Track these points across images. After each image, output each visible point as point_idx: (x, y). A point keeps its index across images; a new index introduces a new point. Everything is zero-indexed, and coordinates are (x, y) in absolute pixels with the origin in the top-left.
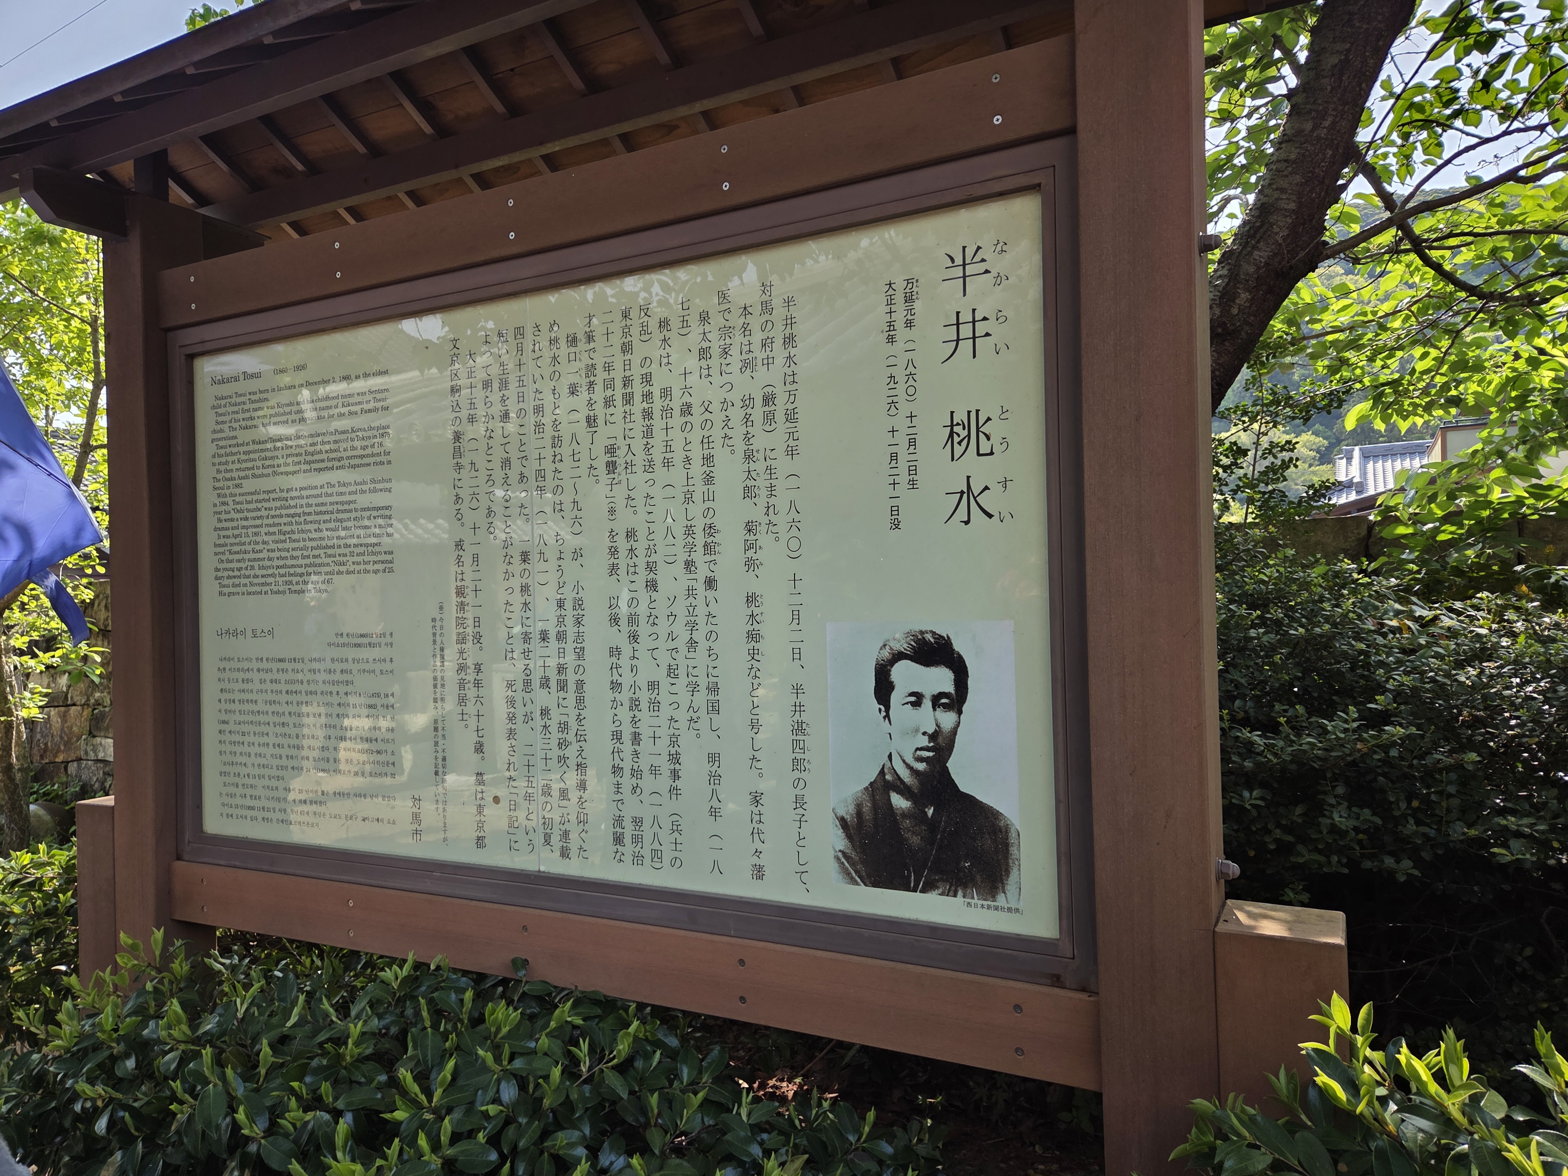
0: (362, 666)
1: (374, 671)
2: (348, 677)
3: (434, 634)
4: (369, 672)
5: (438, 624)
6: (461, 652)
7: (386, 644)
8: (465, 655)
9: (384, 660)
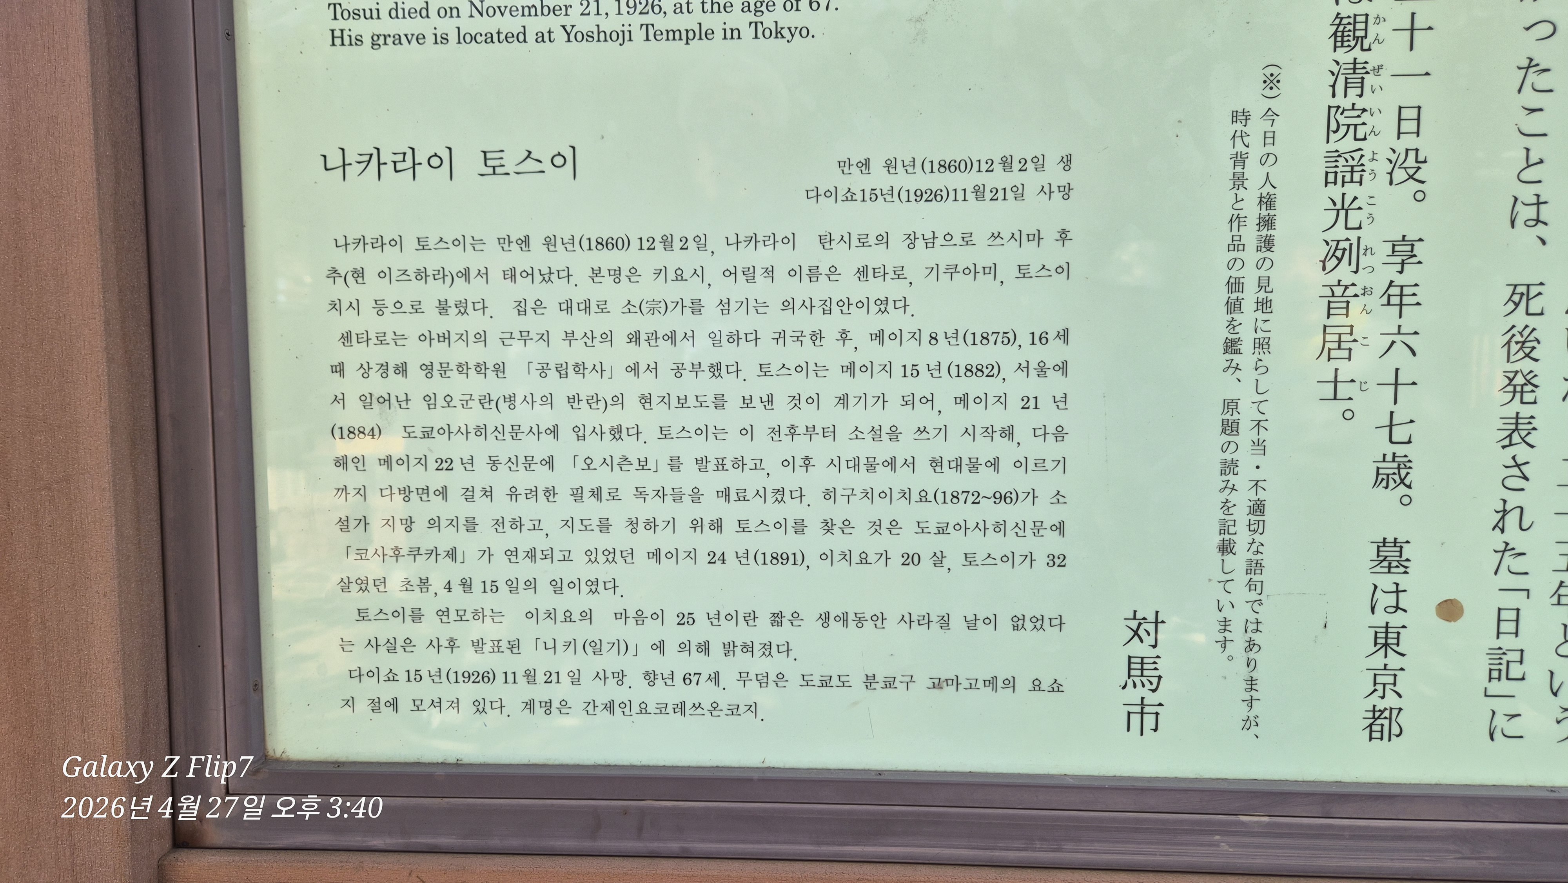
0: (944, 256)
1: (992, 270)
2: (892, 289)
3: (1240, 159)
4: (972, 271)
5: (1256, 128)
6: (1342, 208)
7: (1046, 191)
8: (1354, 218)
9: (1037, 237)
